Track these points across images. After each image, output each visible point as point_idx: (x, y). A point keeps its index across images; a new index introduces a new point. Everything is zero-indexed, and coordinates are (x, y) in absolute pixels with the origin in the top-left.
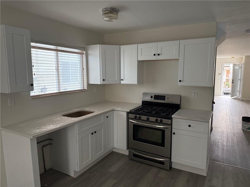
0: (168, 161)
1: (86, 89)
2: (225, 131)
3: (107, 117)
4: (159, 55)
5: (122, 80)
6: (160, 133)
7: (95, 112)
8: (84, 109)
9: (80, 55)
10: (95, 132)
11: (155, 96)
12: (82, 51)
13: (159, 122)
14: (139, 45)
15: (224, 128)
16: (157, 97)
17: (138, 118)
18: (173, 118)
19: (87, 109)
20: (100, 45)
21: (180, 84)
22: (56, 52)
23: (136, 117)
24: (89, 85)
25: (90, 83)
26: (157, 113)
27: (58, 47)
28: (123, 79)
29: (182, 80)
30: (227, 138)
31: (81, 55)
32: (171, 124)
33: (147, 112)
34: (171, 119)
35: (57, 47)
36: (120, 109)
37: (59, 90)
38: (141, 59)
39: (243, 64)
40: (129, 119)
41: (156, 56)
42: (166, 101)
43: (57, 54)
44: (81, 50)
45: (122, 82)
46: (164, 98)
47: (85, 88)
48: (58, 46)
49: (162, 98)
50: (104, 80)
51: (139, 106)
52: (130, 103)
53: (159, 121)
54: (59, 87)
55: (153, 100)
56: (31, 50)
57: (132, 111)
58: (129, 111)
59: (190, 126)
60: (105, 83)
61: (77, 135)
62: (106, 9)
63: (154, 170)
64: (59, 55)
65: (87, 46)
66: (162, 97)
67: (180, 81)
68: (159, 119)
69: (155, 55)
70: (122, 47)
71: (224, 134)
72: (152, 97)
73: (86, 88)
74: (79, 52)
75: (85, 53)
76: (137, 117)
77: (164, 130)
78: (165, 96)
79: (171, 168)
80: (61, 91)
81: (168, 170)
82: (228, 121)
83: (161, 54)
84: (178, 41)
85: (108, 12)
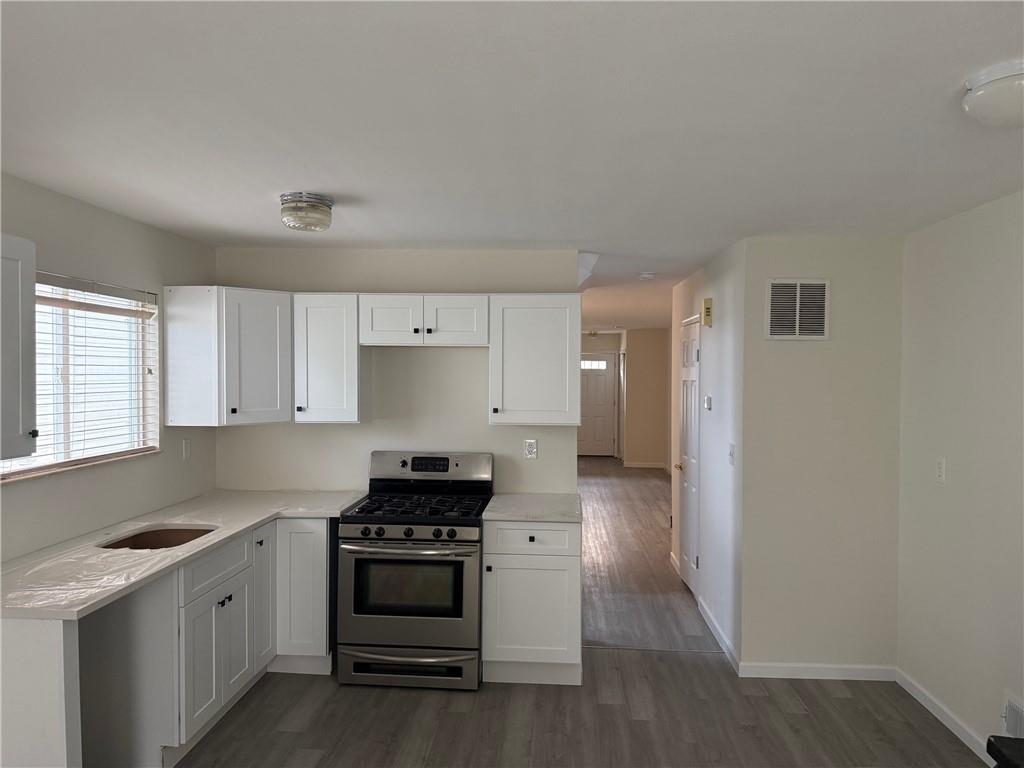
0: (473, 659)
1: (153, 448)
2: (601, 562)
3: (261, 543)
4: (429, 331)
5: (299, 409)
6: (449, 572)
7: (217, 528)
8: (166, 522)
9: (133, 320)
10: (230, 598)
11: (414, 459)
12: (143, 306)
13: (447, 538)
14: (363, 297)
15: (598, 555)
16: (421, 462)
17: (373, 535)
18: (485, 523)
19: (179, 521)
20: (224, 289)
21: (493, 418)
22: (61, 309)
23: (366, 532)
24: (168, 432)
25: (170, 424)
26: (434, 512)
27: (70, 290)
28: (304, 405)
29: (499, 407)
30: (611, 581)
31: (140, 320)
32: (480, 541)
33: (403, 512)
34: (478, 524)
35: (65, 290)
36: (301, 511)
37: (68, 453)
38: (368, 340)
39: (622, 356)
40: (340, 541)
41: (420, 334)
42: (453, 474)
43: (66, 316)
44: (138, 300)
45: (299, 417)
46: (443, 465)
47: (150, 444)
48: (68, 288)
49: (440, 465)
50: (234, 411)
51: (361, 497)
52: (319, 491)
53: (445, 536)
54: (67, 443)
55: (409, 474)
56: (35, 312)
57: (349, 514)
58: (338, 516)
59: (532, 539)
60: (237, 420)
61: (182, 610)
62: (297, 197)
63: (433, 699)
64: (71, 321)
65: (166, 287)
66: (439, 463)
67: (496, 411)
68: (445, 530)
69: (416, 331)
70: (299, 298)
71: (600, 571)
72: (404, 464)
73: (154, 441)
74: (134, 309)
75: (156, 312)
76: (370, 531)
77: (461, 563)
78: (447, 459)
79: (480, 682)
80: (75, 456)
81: (474, 691)
82: (604, 531)
83: (436, 330)
84: (485, 297)
85: (304, 205)
